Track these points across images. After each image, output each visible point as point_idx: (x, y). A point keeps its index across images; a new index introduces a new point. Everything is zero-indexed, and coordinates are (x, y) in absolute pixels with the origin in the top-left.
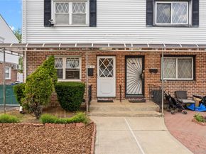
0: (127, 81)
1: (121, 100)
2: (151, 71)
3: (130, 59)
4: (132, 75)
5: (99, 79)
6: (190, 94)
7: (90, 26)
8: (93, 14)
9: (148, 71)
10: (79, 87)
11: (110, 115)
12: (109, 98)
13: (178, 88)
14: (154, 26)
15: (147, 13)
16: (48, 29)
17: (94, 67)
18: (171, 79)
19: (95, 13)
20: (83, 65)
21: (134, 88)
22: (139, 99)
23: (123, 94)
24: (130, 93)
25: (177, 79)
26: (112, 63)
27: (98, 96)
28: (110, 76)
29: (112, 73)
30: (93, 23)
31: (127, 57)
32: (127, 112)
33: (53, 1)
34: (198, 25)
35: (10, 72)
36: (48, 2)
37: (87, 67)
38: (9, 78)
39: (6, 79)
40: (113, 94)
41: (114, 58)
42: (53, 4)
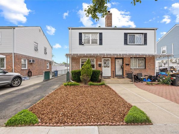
0: (116, 69)
1: (114, 77)
4: (118, 67)
5: (104, 68)
6: (143, 74)
7: (100, 45)
8: (101, 39)
9: (125, 65)
13: (138, 72)
14: (128, 45)
15: (125, 39)
16: (81, 46)
17: (101, 63)
18: (135, 68)
20: (96, 62)
21: (119, 72)
22: (122, 77)
24: (117, 74)
25: (138, 68)
26: (109, 61)
27: (103, 76)
28: (108, 67)
29: (109, 65)
30: (101, 43)
31: (116, 58)
33: (82, 33)
34: (147, 44)
35: (49, 65)
36: (80, 34)
37: (98, 63)
38: (49, 68)
39: (47, 69)
40: (110, 75)
41: (110, 59)
42: (83, 35)
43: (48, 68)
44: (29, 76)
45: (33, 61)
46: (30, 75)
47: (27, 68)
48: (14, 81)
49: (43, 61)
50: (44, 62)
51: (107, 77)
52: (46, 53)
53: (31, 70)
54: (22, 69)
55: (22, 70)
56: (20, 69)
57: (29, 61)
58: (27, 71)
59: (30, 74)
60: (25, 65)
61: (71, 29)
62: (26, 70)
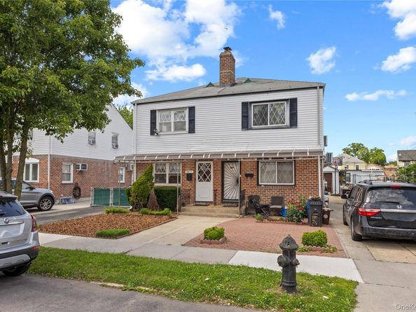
0: (225, 186)
1: (215, 204)
2: (247, 175)
3: (227, 164)
4: (229, 181)
5: (198, 184)
6: (287, 198)
7: (189, 133)
8: (192, 121)
9: (244, 175)
10: (172, 190)
11: (204, 216)
12: (206, 202)
13: (275, 193)
14: (251, 129)
15: (243, 117)
16: (153, 137)
17: (192, 172)
18: (271, 184)
19: (194, 120)
20: (183, 170)
21: (232, 193)
23: (220, 199)
24: (226, 198)
25: (276, 184)
26: (210, 167)
27: (197, 200)
28: (208, 181)
29: (210, 177)
30: (192, 130)
31: (224, 162)
32: (213, 214)
33: (157, 112)
34: (296, 125)
35: (124, 174)
36: (153, 113)
37: (186, 172)
38: (123, 181)
39: (121, 182)
40: (211, 199)
41: (212, 163)
42: (158, 114)
43: (122, 179)
44: (75, 197)
45: (84, 166)
46: (78, 195)
47: (72, 181)
48: (43, 202)
49: (108, 164)
50: (110, 166)
51: (204, 204)
52: (117, 146)
53: (79, 185)
54: (63, 182)
55: (62, 184)
56: (59, 183)
57: (76, 167)
58: (73, 187)
59: (77, 193)
60: (70, 174)
61: (138, 104)
62: (70, 184)
